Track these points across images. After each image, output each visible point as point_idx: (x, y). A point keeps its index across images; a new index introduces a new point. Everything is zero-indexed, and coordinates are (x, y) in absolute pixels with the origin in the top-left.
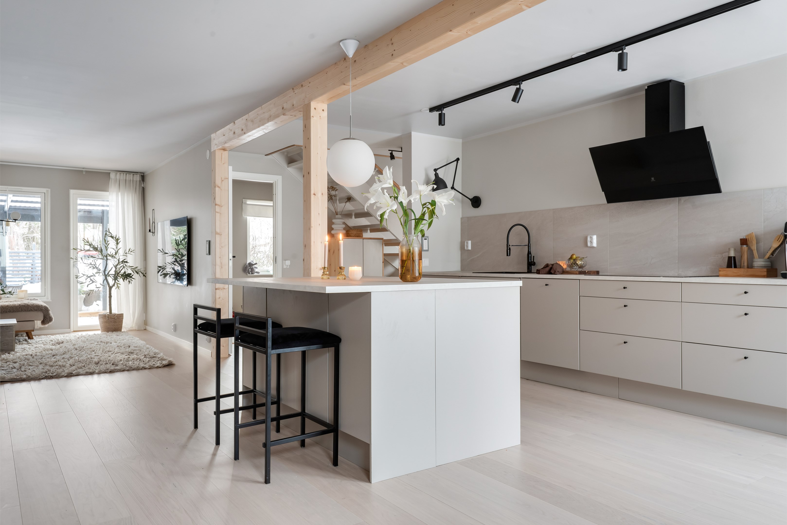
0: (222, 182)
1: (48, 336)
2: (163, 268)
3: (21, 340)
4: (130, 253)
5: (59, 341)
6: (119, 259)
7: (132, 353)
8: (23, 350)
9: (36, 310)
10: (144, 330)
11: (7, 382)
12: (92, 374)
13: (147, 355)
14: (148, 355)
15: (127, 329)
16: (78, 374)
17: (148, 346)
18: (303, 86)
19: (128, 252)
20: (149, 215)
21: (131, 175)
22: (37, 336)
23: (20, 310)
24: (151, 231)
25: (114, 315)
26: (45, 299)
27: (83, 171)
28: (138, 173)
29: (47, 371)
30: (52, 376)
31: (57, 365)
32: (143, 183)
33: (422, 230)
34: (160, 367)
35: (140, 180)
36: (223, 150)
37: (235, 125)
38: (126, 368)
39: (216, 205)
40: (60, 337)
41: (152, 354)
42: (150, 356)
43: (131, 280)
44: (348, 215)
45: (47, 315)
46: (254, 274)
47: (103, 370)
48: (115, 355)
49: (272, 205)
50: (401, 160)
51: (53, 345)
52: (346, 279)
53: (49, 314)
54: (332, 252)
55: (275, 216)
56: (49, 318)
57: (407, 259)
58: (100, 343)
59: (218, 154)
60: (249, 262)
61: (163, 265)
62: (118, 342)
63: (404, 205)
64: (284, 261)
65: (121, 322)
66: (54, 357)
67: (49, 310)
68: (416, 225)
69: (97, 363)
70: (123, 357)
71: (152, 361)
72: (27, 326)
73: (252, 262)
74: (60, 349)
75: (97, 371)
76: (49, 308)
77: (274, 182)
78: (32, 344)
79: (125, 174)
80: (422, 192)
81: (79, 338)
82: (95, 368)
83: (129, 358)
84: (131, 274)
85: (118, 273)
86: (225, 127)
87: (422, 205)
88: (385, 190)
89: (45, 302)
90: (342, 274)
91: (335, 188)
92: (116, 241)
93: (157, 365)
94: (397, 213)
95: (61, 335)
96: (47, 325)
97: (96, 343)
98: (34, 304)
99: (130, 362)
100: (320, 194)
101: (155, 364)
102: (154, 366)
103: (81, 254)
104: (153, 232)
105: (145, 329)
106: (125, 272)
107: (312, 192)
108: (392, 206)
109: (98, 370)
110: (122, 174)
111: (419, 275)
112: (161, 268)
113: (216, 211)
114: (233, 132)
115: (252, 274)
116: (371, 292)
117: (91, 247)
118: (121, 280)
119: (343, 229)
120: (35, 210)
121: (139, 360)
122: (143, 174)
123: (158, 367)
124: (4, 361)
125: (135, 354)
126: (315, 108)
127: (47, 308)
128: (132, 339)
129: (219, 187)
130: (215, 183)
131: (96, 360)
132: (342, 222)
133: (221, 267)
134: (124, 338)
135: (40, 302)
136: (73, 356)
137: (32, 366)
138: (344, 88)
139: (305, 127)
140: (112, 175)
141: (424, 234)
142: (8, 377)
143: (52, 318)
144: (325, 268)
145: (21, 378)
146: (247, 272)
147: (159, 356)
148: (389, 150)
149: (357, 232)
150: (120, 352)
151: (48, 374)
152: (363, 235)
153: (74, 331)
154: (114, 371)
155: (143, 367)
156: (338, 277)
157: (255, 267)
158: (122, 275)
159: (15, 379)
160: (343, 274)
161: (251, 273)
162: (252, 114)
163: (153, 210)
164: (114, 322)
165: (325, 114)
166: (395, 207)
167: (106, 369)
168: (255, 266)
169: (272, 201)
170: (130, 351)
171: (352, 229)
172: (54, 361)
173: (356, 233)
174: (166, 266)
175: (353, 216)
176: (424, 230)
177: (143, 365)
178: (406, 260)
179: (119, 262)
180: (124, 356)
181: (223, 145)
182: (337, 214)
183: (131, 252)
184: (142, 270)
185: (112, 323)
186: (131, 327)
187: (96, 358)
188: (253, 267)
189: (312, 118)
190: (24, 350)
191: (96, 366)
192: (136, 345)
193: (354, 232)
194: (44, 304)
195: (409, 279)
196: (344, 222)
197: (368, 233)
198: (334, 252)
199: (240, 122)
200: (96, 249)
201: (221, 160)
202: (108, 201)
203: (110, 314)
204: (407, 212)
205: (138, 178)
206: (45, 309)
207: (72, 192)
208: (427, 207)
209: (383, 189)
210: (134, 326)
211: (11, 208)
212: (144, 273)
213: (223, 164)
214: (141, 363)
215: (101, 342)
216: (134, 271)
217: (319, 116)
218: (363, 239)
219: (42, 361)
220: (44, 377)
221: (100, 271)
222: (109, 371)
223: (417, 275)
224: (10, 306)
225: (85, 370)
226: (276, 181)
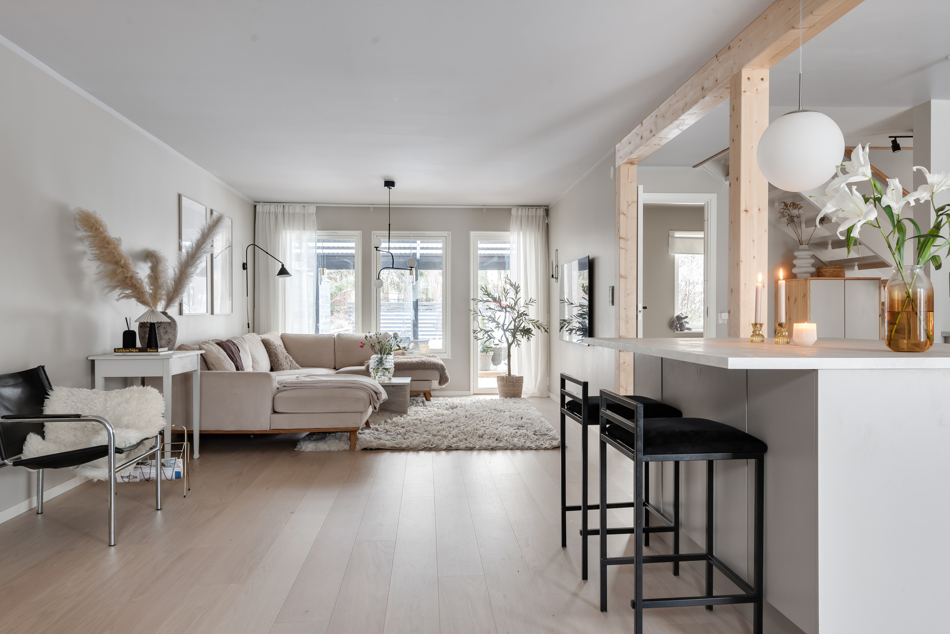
0: (628, 207)
1: (446, 398)
2: (568, 323)
3: (419, 401)
4: (531, 304)
5: (454, 405)
6: (519, 310)
7: (523, 426)
8: (415, 413)
9: (432, 369)
10: (547, 397)
11: (387, 450)
12: (472, 449)
13: (537, 432)
14: (539, 431)
15: (529, 395)
16: (457, 448)
17: (542, 419)
18: (731, 47)
19: (529, 302)
20: (553, 258)
21: (534, 210)
22: (435, 398)
23: (417, 367)
24: (554, 277)
25: (513, 378)
26: (445, 356)
27: (483, 208)
28: (541, 206)
29: (428, 441)
30: (430, 448)
31: (440, 435)
32: (548, 218)
33: (933, 256)
34: (549, 449)
35: (544, 215)
36: (630, 164)
37: (642, 127)
38: (509, 445)
39: (620, 239)
40: (456, 401)
41: (544, 430)
42: (540, 432)
43: (530, 336)
44: (822, 244)
45: (443, 374)
46: (685, 331)
47: (484, 446)
48: (503, 428)
49: (703, 236)
50: (911, 152)
51: (447, 409)
52: (789, 343)
53: (445, 374)
54: (792, 299)
55: (706, 252)
56: (445, 378)
57: (902, 311)
58: (493, 411)
59: (624, 170)
60: (677, 315)
61: (568, 319)
62: (513, 411)
63: (893, 211)
64: (719, 314)
65: (521, 386)
66: (442, 424)
67: (445, 369)
68: (920, 246)
69: (481, 437)
70: (510, 432)
71: (541, 440)
72: (422, 387)
73: (682, 315)
74: (451, 415)
75: (477, 447)
76: (445, 367)
77: (706, 203)
78: (427, 407)
79: (527, 209)
80: (935, 186)
81: (474, 403)
82: (476, 443)
83: (516, 433)
84: (530, 329)
85: (518, 328)
86: (631, 132)
87: (935, 211)
88: (853, 186)
89: (442, 360)
90: (782, 334)
91: (798, 205)
92: (515, 289)
93: (545, 446)
94: (879, 227)
95: (458, 398)
96: (444, 386)
97: (489, 411)
98: (430, 361)
99: (516, 439)
100: (755, 210)
101: (543, 444)
102: (542, 446)
103: (480, 305)
104: (557, 277)
105: (549, 397)
106: (524, 327)
107: (743, 208)
108: (867, 214)
109: (479, 446)
110: (524, 209)
111: (926, 339)
112: (566, 322)
113: (620, 247)
114: (640, 137)
115: (681, 331)
116: (818, 370)
117: (489, 297)
118: (519, 336)
119: (810, 265)
120: (437, 256)
121: (526, 437)
122: (547, 208)
123: (546, 449)
124: (393, 425)
125: (525, 428)
126: (749, 78)
127: (443, 367)
128: (528, 408)
129: (624, 214)
130: (619, 209)
131: (480, 432)
132: (809, 255)
133: (626, 322)
134: (520, 407)
135: (438, 360)
136: (459, 425)
137: (417, 433)
138: (793, 34)
139: (734, 110)
140: (514, 212)
141: (941, 263)
142: (389, 444)
143: (448, 379)
144: (756, 325)
145: (400, 447)
146: (674, 328)
147: (551, 433)
148: (890, 137)
149: (834, 269)
150: (509, 425)
151: (427, 445)
152: (844, 274)
153: (475, 394)
154: (495, 448)
155: (529, 447)
156: (777, 340)
157: (685, 322)
158: (521, 331)
159: (395, 447)
160: (784, 334)
161: (679, 330)
162: (663, 107)
163: (557, 250)
164: (513, 386)
165: (766, 84)
166: (873, 215)
167: (487, 445)
168: (686, 320)
169: (703, 231)
170: (521, 424)
171: (827, 265)
172: (439, 429)
173: (834, 271)
174: (572, 320)
175: (830, 246)
176: (939, 256)
177: (530, 443)
178: (898, 313)
179: (518, 315)
180: (512, 430)
181: (628, 157)
182: (801, 244)
183: (532, 302)
184: (545, 324)
185: (510, 387)
186: (532, 393)
187: (482, 430)
188: (683, 321)
189: (743, 94)
190: (417, 413)
191: (478, 440)
192: (529, 417)
193: (831, 270)
194: (441, 362)
195: (905, 347)
196: (814, 255)
197: (855, 270)
198: (796, 300)
199: (648, 122)
200: (495, 300)
201: (627, 178)
202: (509, 242)
203: (508, 376)
204: (901, 225)
205: (541, 212)
206: (441, 368)
207: (473, 234)
208: (946, 214)
209: (849, 185)
210: (536, 391)
211: (422, 256)
212: (546, 328)
213: (631, 182)
214: (527, 441)
215: (495, 410)
216: (535, 326)
217: (755, 90)
218: (845, 280)
219: (427, 429)
220: (423, 448)
221: (500, 326)
222: (490, 448)
223: (923, 339)
224: (408, 363)
225: (465, 444)
226: (708, 202)
